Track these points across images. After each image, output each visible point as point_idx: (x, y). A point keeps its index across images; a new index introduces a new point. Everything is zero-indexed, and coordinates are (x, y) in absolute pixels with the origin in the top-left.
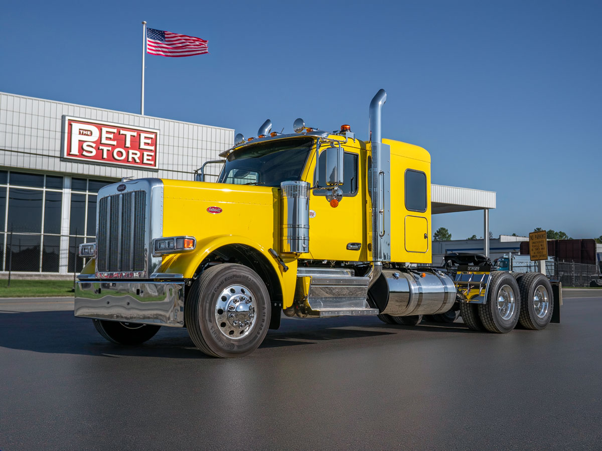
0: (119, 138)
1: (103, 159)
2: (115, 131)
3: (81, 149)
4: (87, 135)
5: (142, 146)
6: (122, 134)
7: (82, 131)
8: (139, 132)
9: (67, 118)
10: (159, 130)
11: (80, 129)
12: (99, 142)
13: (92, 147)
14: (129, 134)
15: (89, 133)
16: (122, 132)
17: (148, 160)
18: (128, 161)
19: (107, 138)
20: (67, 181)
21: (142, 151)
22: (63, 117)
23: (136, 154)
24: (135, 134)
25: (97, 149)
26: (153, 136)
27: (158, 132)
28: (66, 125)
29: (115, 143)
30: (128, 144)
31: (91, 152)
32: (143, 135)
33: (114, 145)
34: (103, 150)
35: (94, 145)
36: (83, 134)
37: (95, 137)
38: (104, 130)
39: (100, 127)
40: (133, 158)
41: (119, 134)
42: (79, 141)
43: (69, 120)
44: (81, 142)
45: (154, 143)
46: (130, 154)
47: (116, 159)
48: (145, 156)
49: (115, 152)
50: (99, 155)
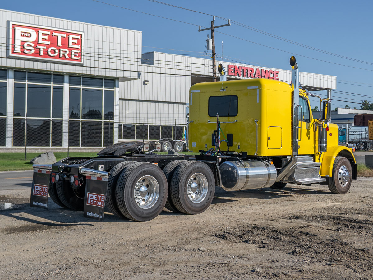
0: (53, 39)
1: (40, 55)
2: (49, 33)
3: (23, 47)
4: (27, 37)
5: (71, 45)
6: (55, 36)
7: (23, 34)
8: (68, 34)
9: (11, 23)
10: (84, 32)
11: (21, 32)
12: (37, 42)
13: (31, 46)
14: (60, 36)
15: (29, 35)
16: (55, 34)
17: (75, 56)
18: (60, 58)
19: (43, 39)
20: (11, 73)
21: (71, 49)
22: (8, 22)
23: (66, 52)
24: (65, 35)
25: (35, 47)
26: (79, 37)
27: (82, 33)
28: (10, 28)
29: (49, 43)
30: (60, 44)
31: (31, 50)
32: (71, 36)
33: (48, 45)
34: (40, 49)
35: (33, 45)
36: (24, 36)
37: (34, 38)
38: (41, 32)
39: (37, 30)
40: (64, 55)
41: (53, 35)
42: (21, 41)
43: (12, 24)
44: (23, 42)
45: (80, 42)
46: (61, 52)
47: (50, 56)
48: (73, 53)
49: (49, 50)
50: (37, 53)
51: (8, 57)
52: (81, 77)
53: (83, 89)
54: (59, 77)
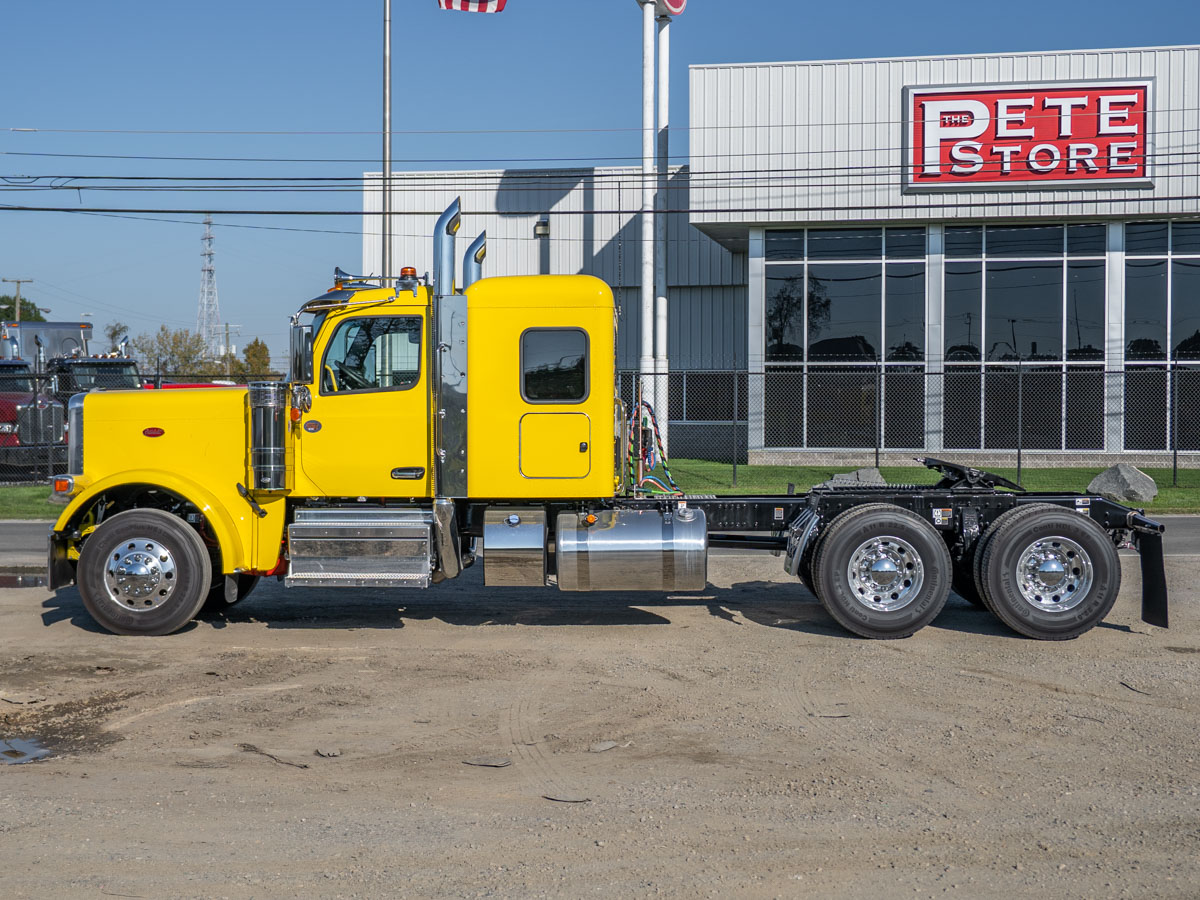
1: (1004, 175)
2: (1030, 102)
3: (947, 158)
5: (1105, 128)
6: (1049, 107)
7: (947, 117)
8: (1095, 93)
9: (913, 92)
10: (1153, 79)
11: (942, 113)
12: (991, 137)
13: (975, 151)
14: (1066, 104)
15: (964, 118)
16: (1049, 102)
17: (1122, 161)
18: (1067, 173)
19: (1011, 124)
20: (934, 237)
21: (1104, 142)
22: (905, 91)
23: (1089, 151)
24: (1084, 101)
25: (988, 154)
26: (1134, 98)
27: (1149, 84)
28: (915, 105)
29: (1030, 132)
30: (1066, 130)
31: (973, 164)
32: (1105, 101)
33: (1030, 137)
34: (1002, 153)
35: (978, 146)
36: (951, 124)
37: (979, 127)
38: (1003, 104)
40: (1081, 162)
41: (1044, 108)
42: (941, 140)
43: (915, 95)
44: (946, 144)
45: (1139, 113)
46: (1073, 155)
48: (1114, 152)
50: (993, 168)
51: (907, 191)
52: (1170, 226)
53: (1174, 262)
54: (1089, 234)
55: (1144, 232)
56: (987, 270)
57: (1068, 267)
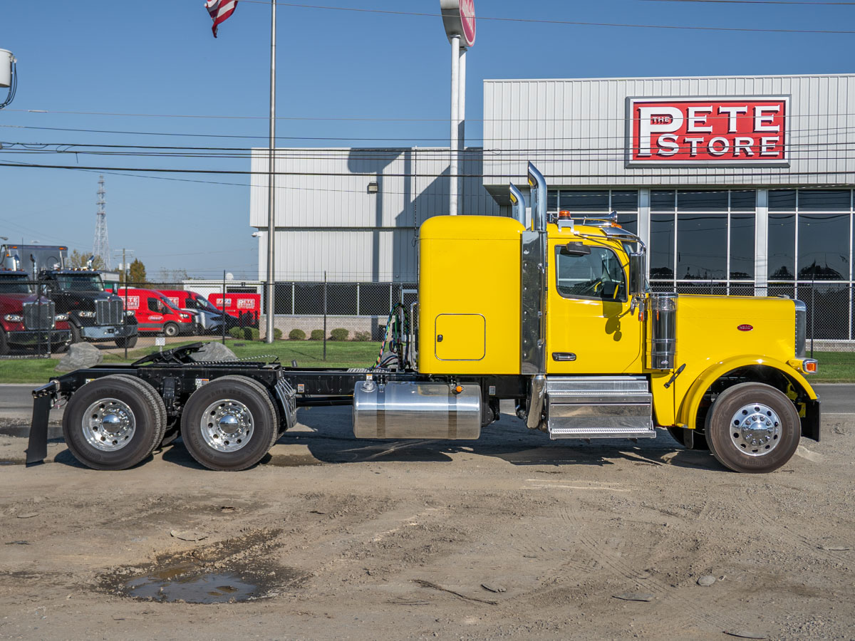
0: (717, 119)
1: (691, 156)
2: (710, 109)
3: (655, 144)
4: (666, 123)
5: (759, 127)
6: (722, 113)
7: (655, 118)
8: (752, 105)
9: (632, 101)
10: (790, 96)
11: (652, 115)
12: (684, 132)
13: (673, 140)
14: (733, 111)
15: (667, 119)
16: (722, 109)
17: (769, 149)
19: (697, 123)
20: (644, 197)
21: (758, 136)
22: (627, 100)
23: (748, 142)
24: (745, 109)
25: (682, 142)
26: (777, 108)
27: (787, 99)
28: (634, 109)
29: (710, 129)
30: (733, 128)
31: (672, 149)
32: (759, 109)
34: (691, 142)
35: (676, 138)
36: (657, 123)
37: (677, 124)
38: (692, 110)
39: (684, 106)
40: (743, 149)
41: (718, 113)
42: (651, 133)
43: (635, 103)
44: (655, 135)
45: (780, 118)
46: (737, 143)
47: (712, 154)
48: (764, 142)
49: (711, 144)
50: (685, 152)
52: (797, 192)
53: (799, 215)
54: (745, 196)
55: (780, 196)
56: (678, 219)
57: (731, 218)
